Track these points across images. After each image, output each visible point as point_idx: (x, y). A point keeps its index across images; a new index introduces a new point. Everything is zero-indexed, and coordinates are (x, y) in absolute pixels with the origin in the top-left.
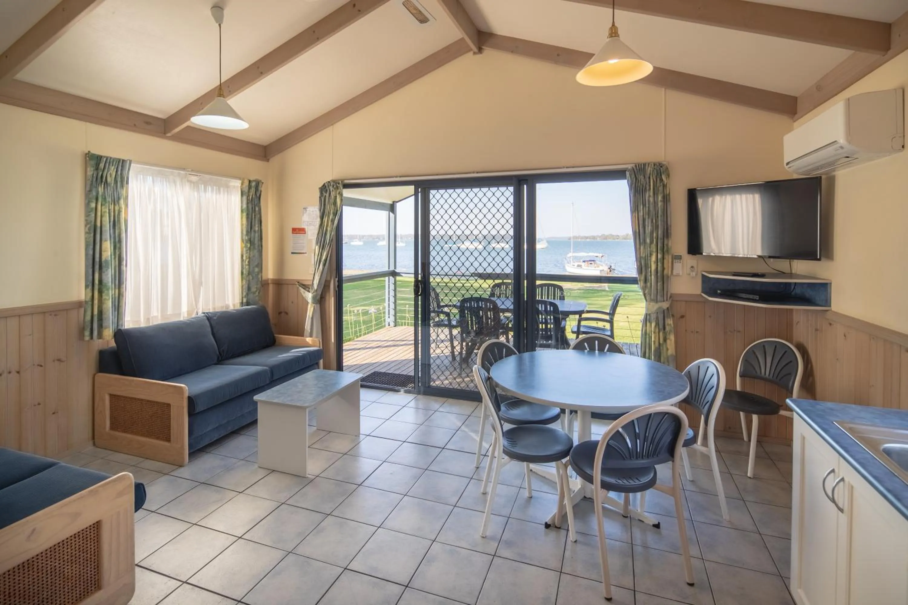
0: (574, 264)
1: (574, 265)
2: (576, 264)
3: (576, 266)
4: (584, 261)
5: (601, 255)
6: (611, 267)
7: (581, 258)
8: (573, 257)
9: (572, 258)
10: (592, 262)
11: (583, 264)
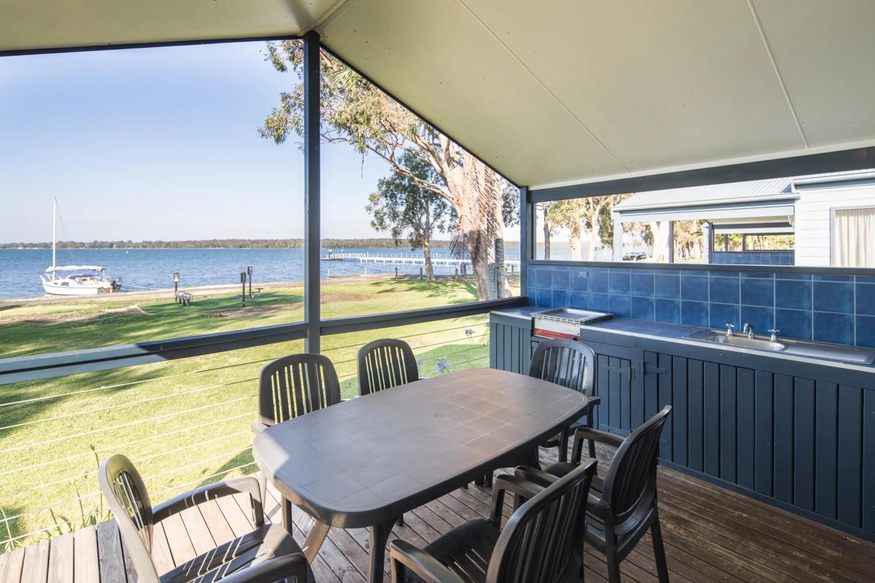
0: (56, 281)
1: (56, 284)
2: (60, 281)
3: (59, 285)
4: (73, 278)
5: (100, 268)
6: (114, 282)
7: (69, 272)
8: (55, 271)
9: (54, 273)
10: (88, 278)
11: (71, 282)
